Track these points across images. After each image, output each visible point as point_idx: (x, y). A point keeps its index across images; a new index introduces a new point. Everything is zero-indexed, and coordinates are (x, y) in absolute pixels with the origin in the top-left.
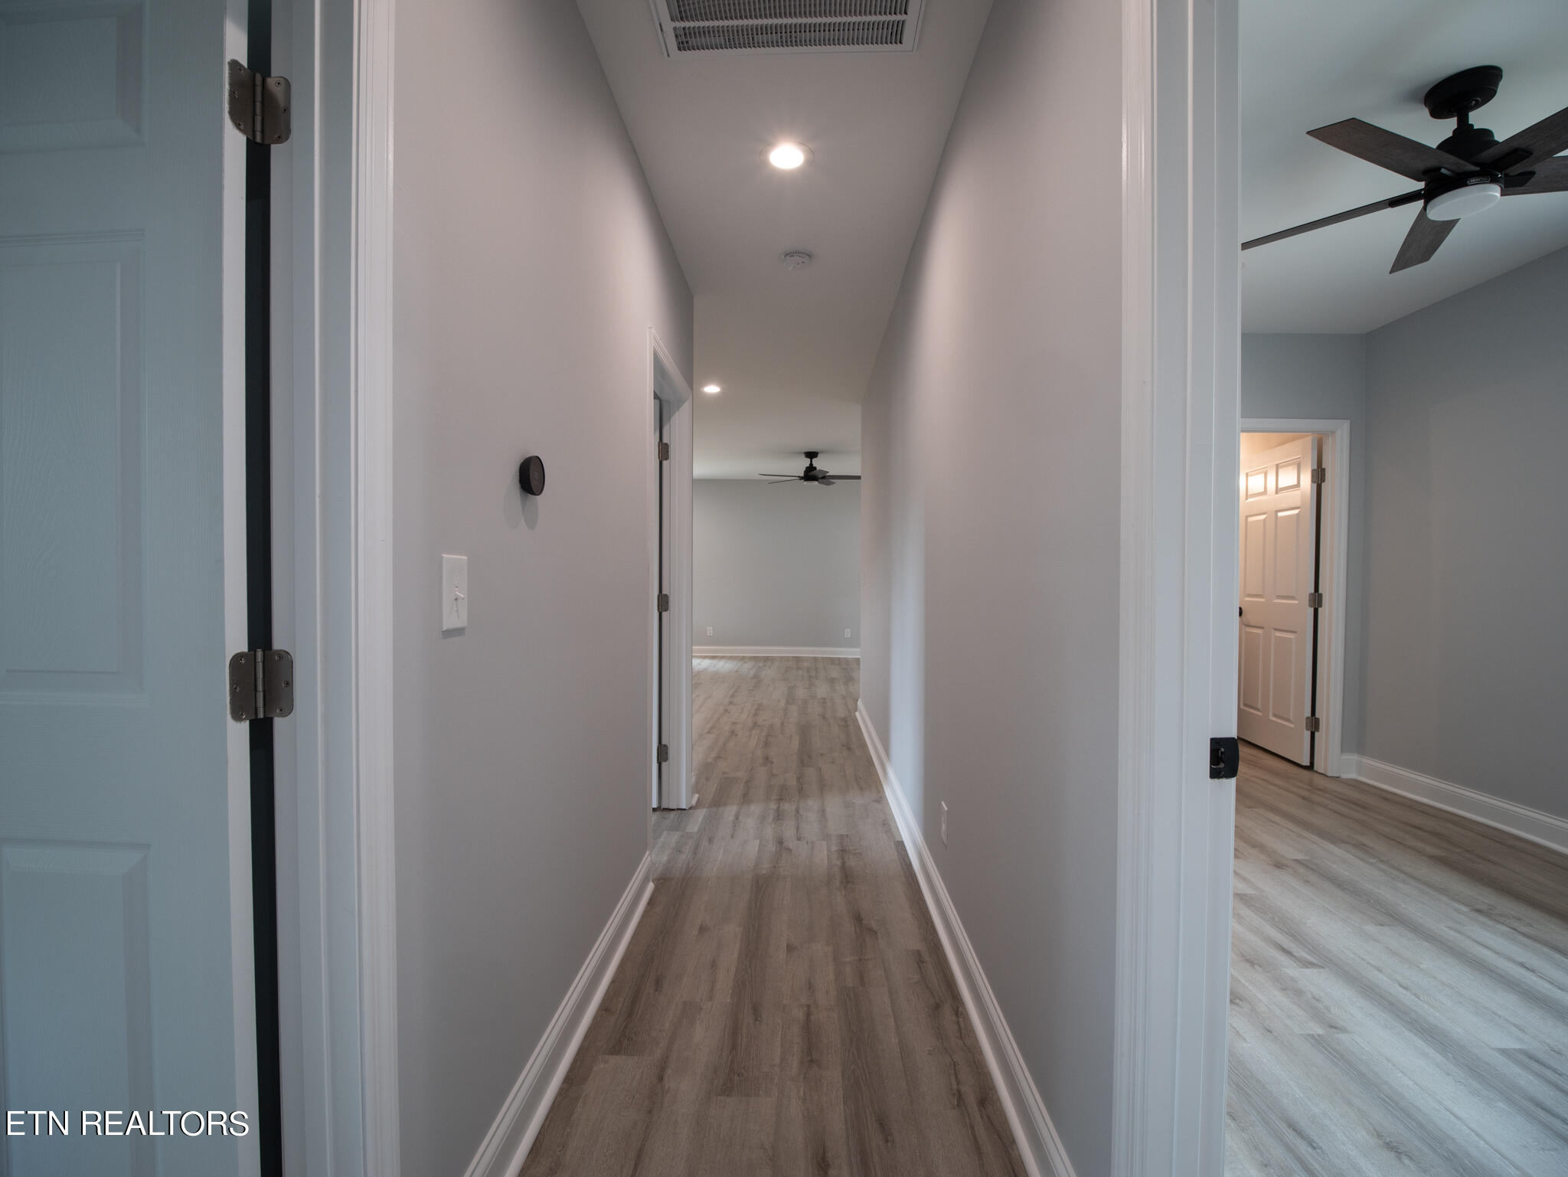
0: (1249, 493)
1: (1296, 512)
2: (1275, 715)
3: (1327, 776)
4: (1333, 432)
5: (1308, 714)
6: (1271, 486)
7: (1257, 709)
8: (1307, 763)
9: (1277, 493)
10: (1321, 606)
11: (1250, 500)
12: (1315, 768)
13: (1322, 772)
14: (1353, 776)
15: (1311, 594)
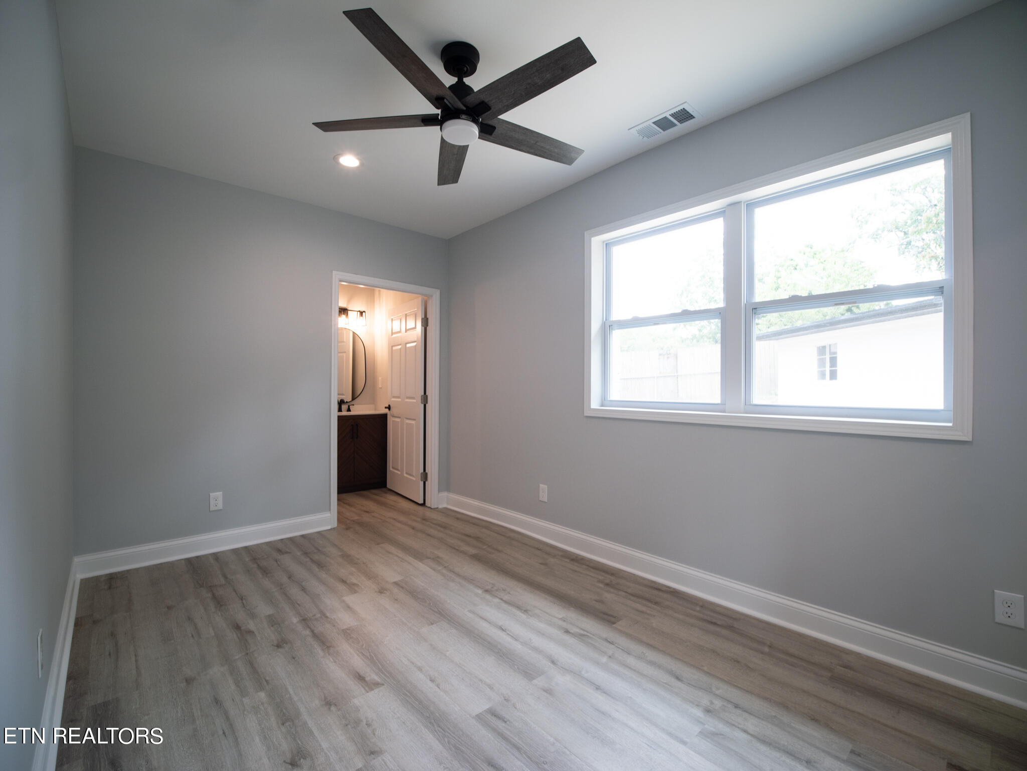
0: (393, 332)
1: (414, 344)
2: (407, 473)
3: (431, 508)
4: (432, 296)
5: (422, 470)
6: (403, 329)
7: (398, 470)
8: (421, 502)
9: (406, 332)
10: (427, 403)
11: (394, 336)
12: (426, 505)
13: (429, 506)
14: (445, 505)
15: (422, 396)
